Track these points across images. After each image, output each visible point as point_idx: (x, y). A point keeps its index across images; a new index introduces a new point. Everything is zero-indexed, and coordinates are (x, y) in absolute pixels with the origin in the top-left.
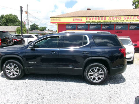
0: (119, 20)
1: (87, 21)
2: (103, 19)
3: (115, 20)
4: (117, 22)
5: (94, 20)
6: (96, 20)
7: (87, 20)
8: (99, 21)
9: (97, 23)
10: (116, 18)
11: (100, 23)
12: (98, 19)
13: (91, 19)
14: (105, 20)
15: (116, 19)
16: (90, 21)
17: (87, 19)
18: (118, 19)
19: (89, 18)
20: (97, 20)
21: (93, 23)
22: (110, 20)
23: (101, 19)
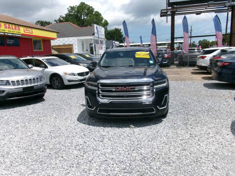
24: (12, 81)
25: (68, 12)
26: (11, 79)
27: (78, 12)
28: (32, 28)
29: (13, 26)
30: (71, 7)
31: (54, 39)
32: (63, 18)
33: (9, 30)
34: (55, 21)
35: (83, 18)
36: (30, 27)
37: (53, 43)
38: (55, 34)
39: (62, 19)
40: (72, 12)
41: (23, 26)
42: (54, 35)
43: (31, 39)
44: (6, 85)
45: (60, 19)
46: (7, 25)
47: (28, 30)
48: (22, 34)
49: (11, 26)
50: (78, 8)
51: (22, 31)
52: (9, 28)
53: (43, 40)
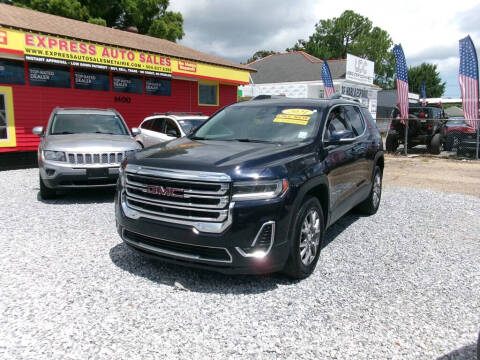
0: (130, 63)
1: (29, 47)
2: (85, 51)
3: (119, 59)
4: (127, 68)
5: (56, 49)
6: (64, 51)
7: (27, 43)
8: (74, 54)
9: (67, 61)
10: (123, 53)
11: (77, 64)
12: (69, 46)
13: (46, 42)
14: (93, 57)
15: (123, 57)
16: (40, 52)
17: (27, 40)
18: (126, 60)
19: (35, 39)
20: (66, 49)
21: (55, 61)
22: (106, 58)
23: (78, 49)
24: (70, 155)
25: (315, 32)
26: (69, 150)
27: (336, 30)
28: (196, 61)
29: (158, 59)
30: (323, 22)
31: (244, 84)
32: (304, 44)
33: (149, 64)
34: (288, 50)
35: (345, 43)
36: (191, 60)
37: (244, 91)
38: (248, 74)
39: (301, 46)
40: (324, 32)
41: (177, 58)
42: (244, 76)
43: (196, 83)
44: (60, 160)
45: (296, 46)
46: (146, 56)
47: (187, 64)
48: (174, 74)
49: (152, 57)
50: (336, 23)
51: (175, 66)
52: (149, 61)
53: (221, 86)
